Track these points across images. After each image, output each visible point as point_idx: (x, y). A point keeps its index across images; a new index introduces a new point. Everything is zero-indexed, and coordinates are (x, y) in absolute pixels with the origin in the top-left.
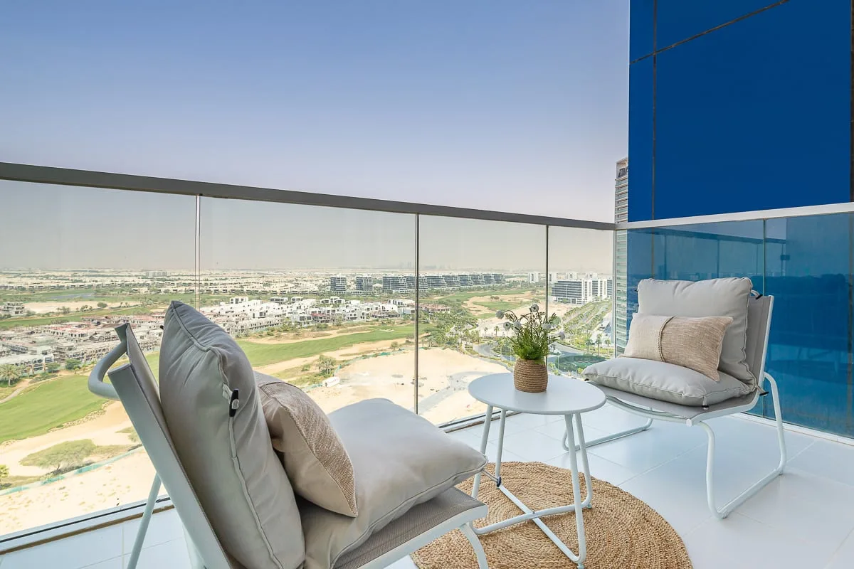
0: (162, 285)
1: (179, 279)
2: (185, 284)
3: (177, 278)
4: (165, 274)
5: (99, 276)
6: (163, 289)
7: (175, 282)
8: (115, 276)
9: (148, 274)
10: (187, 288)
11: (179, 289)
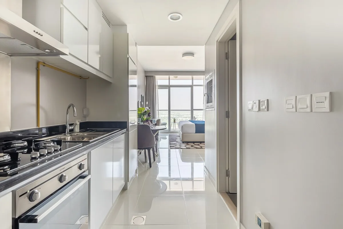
0: (178, 118)
1: (183, 116)
2: (185, 117)
3: (183, 115)
4: (179, 114)
5: (162, 114)
6: (178, 119)
7: (182, 117)
8: (165, 114)
9: (174, 114)
10: (186, 119)
11: (183, 119)
